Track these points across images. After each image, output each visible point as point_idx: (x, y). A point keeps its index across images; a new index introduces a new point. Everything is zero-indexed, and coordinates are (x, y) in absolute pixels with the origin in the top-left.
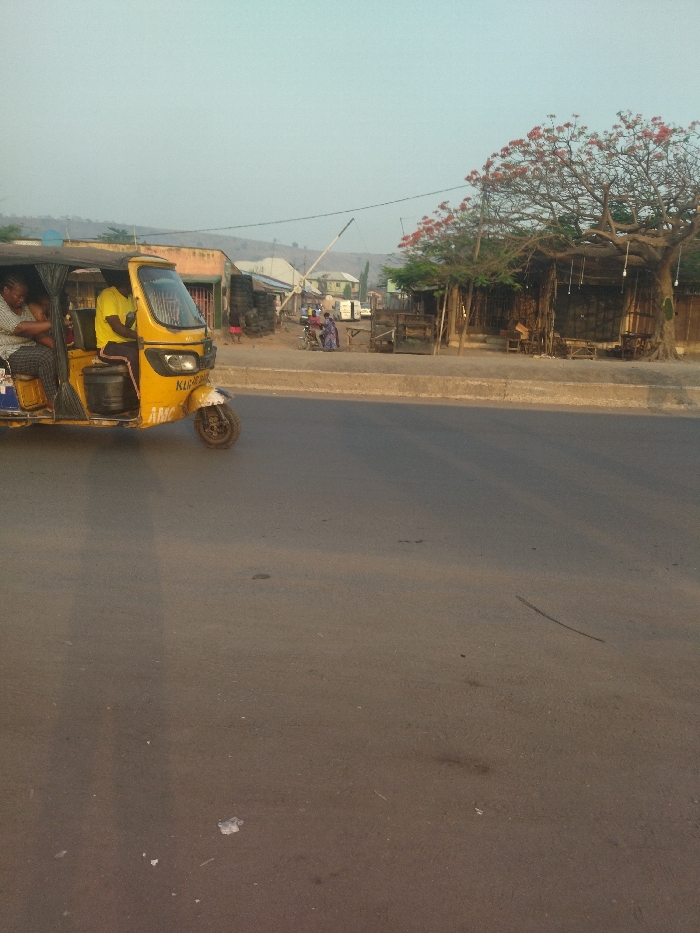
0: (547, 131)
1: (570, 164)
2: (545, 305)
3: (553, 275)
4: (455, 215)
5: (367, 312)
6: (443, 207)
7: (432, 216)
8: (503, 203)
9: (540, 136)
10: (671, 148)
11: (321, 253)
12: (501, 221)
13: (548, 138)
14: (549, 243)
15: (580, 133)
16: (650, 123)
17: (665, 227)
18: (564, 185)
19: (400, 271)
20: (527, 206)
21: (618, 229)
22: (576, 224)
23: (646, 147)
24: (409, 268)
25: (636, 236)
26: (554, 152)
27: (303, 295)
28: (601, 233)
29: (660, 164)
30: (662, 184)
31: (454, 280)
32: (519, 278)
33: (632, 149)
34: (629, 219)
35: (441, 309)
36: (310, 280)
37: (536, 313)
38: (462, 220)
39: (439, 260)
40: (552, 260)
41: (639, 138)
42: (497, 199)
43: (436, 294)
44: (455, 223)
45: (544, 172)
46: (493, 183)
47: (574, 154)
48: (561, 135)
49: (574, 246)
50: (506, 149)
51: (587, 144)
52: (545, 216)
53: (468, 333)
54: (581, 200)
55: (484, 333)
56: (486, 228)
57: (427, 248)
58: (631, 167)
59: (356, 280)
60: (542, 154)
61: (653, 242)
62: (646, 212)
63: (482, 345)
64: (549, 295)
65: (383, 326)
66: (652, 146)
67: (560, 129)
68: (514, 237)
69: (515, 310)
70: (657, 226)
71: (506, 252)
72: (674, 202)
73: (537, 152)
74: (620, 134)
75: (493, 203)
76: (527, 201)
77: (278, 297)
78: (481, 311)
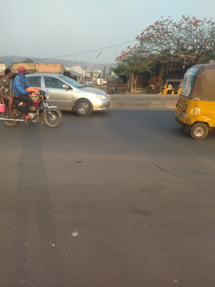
0: (161, 22)
1: (167, 33)
2: (160, 78)
3: (162, 68)
4: (132, 50)
5: (105, 82)
6: (128, 47)
7: (125, 51)
8: (147, 46)
9: (158, 24)
10: (198, 27)
11: (91, 64)
12: (146, 52)
13: (161, 25)
14: (161, 58)
15: (171, 22)
16: (192, 19)
17: (196, 52)
18: (166, 40)
19: (116, 68)
20: (154, 46)
21: (182, 53)
22: (169, 52)
23: (191, 26)
24: (118, 68)
25: (187, 55)
26: (163, 29)
27: (86, 78)
28: (177, 54)
29: (195, 32)
30: (195, 39)
31: (132, 71)
32: (152, 69)
33: (186, 27)
34: (185, 50)
35: (128, 80)
36: (88, 73)
37: (157, 81)
38: (135, 52)
39: (128, 65)
40: (162, 64)
41: (189, 24)
42: (145, 44)
43: (127, 76)
44: (132, 53)
45: (160, 35)
46: (143, 39)
47: (169, 29)
48: (165, 23)
49: (168, 59)
50: (148, 28)
51: (173, 26)
52: (160, 49)
53: (136, 88)
54: (170, 44)
55: (141, 87)
56: (142, 54)
57: (124, 61)
58: (186, 33)
59: (101, 72)
60: (159, 30)
61: (192, 57)
62: (190, 48)
63: (141, 91)
64: (161, 75)
65: (111, 86)
66: (192, 26)
67: (164, 21)
68: (150, 56)
69: (151, 80)
70: (193, 52)
71: (148, 61)
72: (199, 44)
73: (157, 29)
74: (183, 23)
75: (144, 46)
76: (154, 45)
77: (78, 78)
78: (140, 81)
